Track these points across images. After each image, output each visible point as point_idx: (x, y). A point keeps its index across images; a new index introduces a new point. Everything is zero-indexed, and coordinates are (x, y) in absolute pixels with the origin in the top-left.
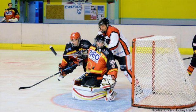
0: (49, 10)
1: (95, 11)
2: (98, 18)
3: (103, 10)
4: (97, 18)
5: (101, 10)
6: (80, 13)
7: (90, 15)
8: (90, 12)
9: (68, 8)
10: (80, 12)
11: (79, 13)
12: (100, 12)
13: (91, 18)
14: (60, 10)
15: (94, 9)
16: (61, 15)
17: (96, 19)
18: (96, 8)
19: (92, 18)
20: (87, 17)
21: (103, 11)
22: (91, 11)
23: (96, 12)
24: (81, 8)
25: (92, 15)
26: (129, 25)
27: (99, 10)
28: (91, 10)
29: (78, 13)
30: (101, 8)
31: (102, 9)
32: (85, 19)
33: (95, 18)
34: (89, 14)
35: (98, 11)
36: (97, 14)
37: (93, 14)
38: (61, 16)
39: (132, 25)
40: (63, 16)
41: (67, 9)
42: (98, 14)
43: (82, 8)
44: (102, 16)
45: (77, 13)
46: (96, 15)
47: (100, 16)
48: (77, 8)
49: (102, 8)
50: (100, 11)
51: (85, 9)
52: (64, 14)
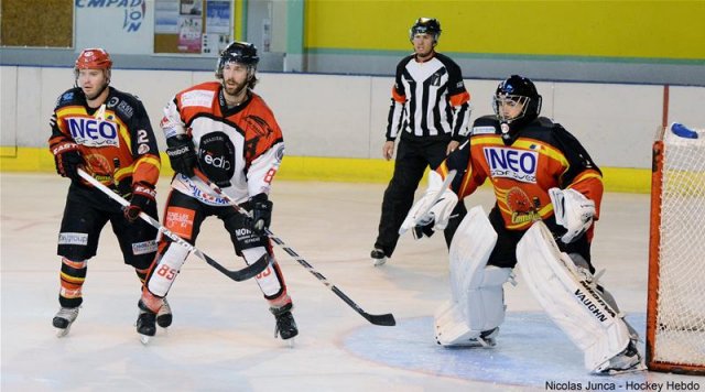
0: (14, 11)
1: (194, 21)
2: (207, 48)
3: (228, 17)
4: (203, 48)
5: (221, 16)
6: (135, 28)
7: (178, 35)
8: (175, 23)
9: (89, 5)
10: (136, 22)
11: (133, 25)
12: (217, 25)
13: (181, 48)
14: (58, 13)
15: (194, 12)
16: (61, 33)
17: (198, 51)
18: (201, 9)
19: (186, 48)
20: (164, 43)
21: (227, 21)
22: (182, 20)
23: (200, 22)
24: (139, 8)
25: (185, 36)
26: (357, 77)
27: (213, 16)
28: (181, 14)
29: (129, 26)
30: (219, 8)
31: (225, 12)
32: (155, 52)
33: (194, 48)
34: (171, 29)
35: (208, 20)
36: (203, 31)
37: (188, 32)
38: (62, 38)
39: (367, 75)
40: (70, 35)
41: (85, 10)
42: (211, 33)
43: (144, 7)
44: (221, 40)
45: (125, 25)
46: (199, 33)
47: (217, 38)
48: (126, 5)
49: (224, 8)
50: (217, 20)
51: (157, 9)
52: (71, 29)
